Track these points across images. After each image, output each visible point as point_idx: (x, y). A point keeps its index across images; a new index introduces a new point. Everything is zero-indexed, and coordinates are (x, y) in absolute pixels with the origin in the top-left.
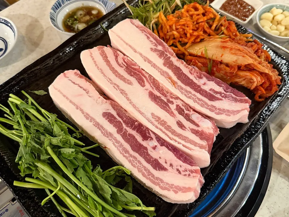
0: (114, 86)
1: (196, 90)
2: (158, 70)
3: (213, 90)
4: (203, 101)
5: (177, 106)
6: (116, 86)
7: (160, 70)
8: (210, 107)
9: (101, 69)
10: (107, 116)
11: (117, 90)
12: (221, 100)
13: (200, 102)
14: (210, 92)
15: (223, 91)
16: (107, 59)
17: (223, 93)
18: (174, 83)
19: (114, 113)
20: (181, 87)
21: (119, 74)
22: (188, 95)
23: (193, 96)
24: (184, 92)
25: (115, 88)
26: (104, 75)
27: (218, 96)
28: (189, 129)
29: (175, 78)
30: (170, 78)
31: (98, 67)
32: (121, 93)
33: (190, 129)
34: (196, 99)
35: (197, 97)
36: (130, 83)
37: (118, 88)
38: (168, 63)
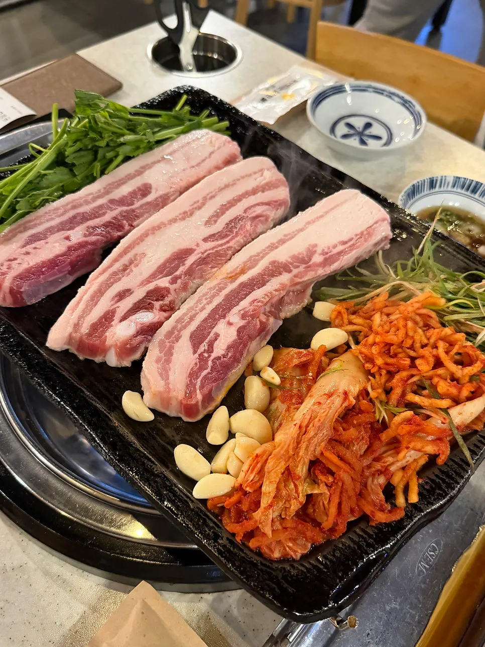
0: (198, 201)
1: (215, 311)
2: (261, 252)
3: (216, 339)
4: (189, 323)
5: (167, 290)
6: (199, 204)
7: (261, 255)
8: (176, 333)
9: (235, 184)
10: (145, 190)
11: (191, 206)
12: (195, 352)
13: (187, 319)
14: (212, 334)
15: (214, 355)
16: (259, 191)
17: (209, 356)
18: (233, 278)
19: (150, 198)
20: (224, 288)
21: (227, 209)
22: (204, 298)
23: (200, 306)
24: (212, 292)
25: (195, 203)
26: (221, 190)
27: (203, 347)
28: (115, 306)
29: (244, 278)
30: (243, 271)
31: (238, 180)
32: (185, 212)
33: (115, 309)
34: (194, 312)
35: (197, 314)
36: (208, 223)
37: (196, 208)
38: (276, 269)
